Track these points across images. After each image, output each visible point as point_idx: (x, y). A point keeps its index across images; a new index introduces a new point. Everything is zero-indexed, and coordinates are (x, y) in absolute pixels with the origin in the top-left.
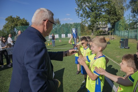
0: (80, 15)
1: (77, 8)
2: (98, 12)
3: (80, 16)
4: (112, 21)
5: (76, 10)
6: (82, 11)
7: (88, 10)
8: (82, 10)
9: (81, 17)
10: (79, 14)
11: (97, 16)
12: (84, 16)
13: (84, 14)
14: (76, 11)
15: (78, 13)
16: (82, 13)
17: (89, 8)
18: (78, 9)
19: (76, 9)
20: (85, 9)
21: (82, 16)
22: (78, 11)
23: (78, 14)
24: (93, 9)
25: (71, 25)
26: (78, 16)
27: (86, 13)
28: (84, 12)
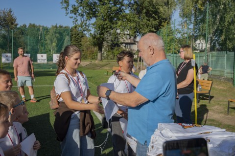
0: (72, 9)
2: (115, 5)
3: (72, 12)
9: (73, 15)
10: (68, 5)
12: (80, 12)
13: (82, 8)
16: (76, 4)
21: (75, 11)
23: (65, 5)
25: (46, 30)
26: (65, 10)
27: (84, 5)
28: (81, 3)
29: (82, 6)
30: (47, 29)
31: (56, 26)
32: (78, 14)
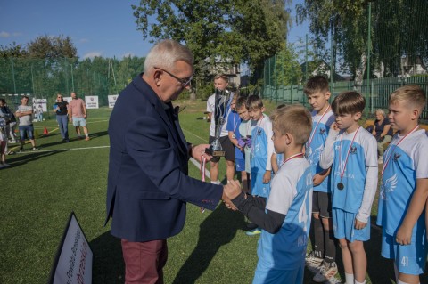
0: (152, 30)
1: (138, 6)
2: (211, 22)
3: (152, 34)
4: (256, 56)
5: (135, 11)
6: (156, 15)
7: (177, 13)
8: (157, 11)
9: (153, 38)
10: (146, 25)
11: (208, 38)
12: (163, 33)
13: (165, 27)
14: (136, 15)
15: (144, 20)
16: (158, 23)
17: (181, 9)
18: (143, 7)
19: (134, 8)
20: (169, 10)
21: (156, 32)
22: (142, 14)
23: (142, 25)
24: (195, 13)
25: (116, 63)
26: (142, 32)
27: (169, 23)
28: (164, 20)
29: (165, 24)
30: (118, 63)
31: (129, 58)
32: (160, 36)
